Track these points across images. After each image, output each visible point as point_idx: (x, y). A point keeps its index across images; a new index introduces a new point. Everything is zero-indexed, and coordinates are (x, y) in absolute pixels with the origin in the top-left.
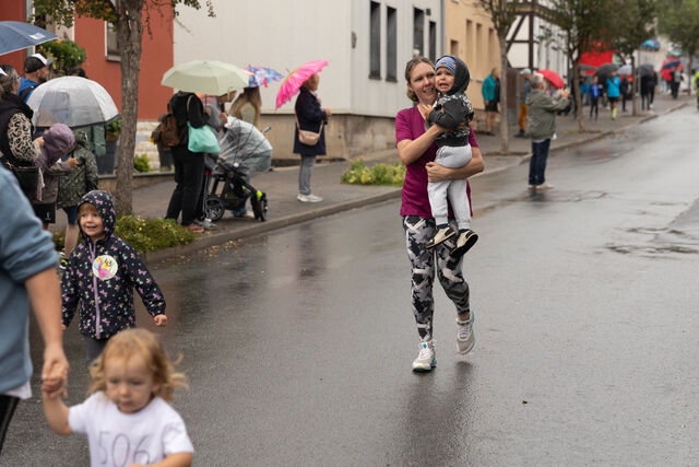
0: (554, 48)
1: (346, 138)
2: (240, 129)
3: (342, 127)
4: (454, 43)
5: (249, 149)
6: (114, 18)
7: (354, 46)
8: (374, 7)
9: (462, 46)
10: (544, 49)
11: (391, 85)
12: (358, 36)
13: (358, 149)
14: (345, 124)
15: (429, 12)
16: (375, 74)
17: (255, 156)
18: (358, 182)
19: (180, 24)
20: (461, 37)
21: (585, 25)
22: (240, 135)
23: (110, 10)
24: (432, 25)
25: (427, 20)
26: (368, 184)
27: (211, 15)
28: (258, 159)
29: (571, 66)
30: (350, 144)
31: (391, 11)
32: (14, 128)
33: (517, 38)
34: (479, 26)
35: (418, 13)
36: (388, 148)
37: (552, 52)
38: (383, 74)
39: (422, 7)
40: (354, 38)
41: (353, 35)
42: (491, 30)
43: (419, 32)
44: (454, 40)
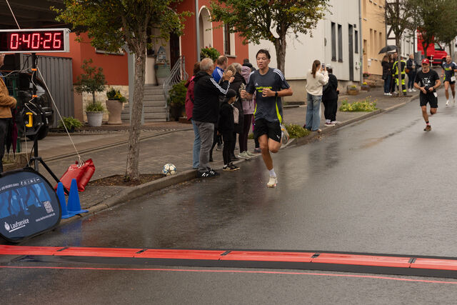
0: (407, 41)
4: (365, 41)
7: (325, 45)
8: (333, 24)
9: (368, 42)
10: (402, 42)
11: (340, 64)
12: (327, 40)
15: (355, 26)
16: (334, 59)
18: (348, 111)
19: (299, 41)
20: (368, 38)
21: (431, 30)
24: (356, 32)
25: (354, 29)
26: (353, 111)
29: (416, 51)
31: (340, 27)
33: (390, 37)
34: (375, 31)
35: (350, 26)
37: (406, 43)
38: (337, 59)
39: (352, 24)
40: (325, 41)
41: (325, 39)
42: (380, 33)
43: (350, 36)
44: (365, 39)
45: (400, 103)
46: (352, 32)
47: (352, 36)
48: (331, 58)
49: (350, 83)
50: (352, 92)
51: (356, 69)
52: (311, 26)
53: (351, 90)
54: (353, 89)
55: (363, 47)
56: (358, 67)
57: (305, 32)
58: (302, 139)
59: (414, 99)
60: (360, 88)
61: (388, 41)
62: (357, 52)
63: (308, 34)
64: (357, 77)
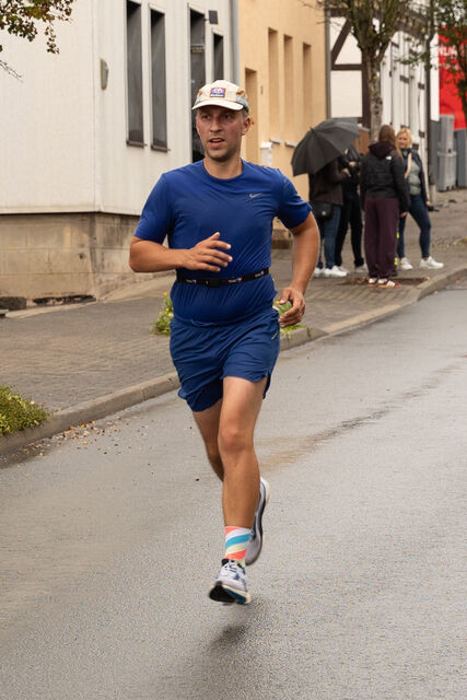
0: (403, 79)
1: (93, 259)
3: (86, 237)
4: (250, 73)
7: (104, 87)
8: (132, 9)
9: (262, 79)
10: (386, 79)
11: (159, 157)
12: (109, 67)
13: (113, 278)
14: (92, 233)
15: (214, 18)
16: (135, 139)
20: (260, 65)
24: (218, 39)
25: (210, 30)
27: (51, 49)
29: (435, 116)
30: (98, 268)
31: (157, 17)
33: (340, 61)
34: (287, 39)
35: (196, 18)
38: (148, 138)
39: (203, 9)
40: (104, 73)
41: (103, 64)
42: (306, 47)
43: (197, 55)
44: (250, 67)
45: (378, 304)
46: (203, 38)
47: (202, 54)
48: (123, 135)
52: (53, 11)
57: (28, 32)
58: (17, 439)
59: (429, 293)
61: (335, 75)
63: (41, 39)
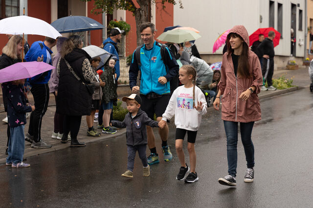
2: (197, 62)
4: (311, 20)
5: (202, 72)
6: (134, 10)
7: (261, 22)
8: (271, 3)
12: (263, 17)
15: (299, 5)
17: (205, 75)
19: (166, 12)
22: (197, 65)
23: (131, 6)
24: (301, 11)
25: (298, 9)
27: (181, 7)
28: (206, 77)
31: (280, 5)
32: (86, 66)
35: (293, 6)
36: (278, 70)
39: (296, 3)
40: (261, 18)
43: (293, 15)
44: (311, 18)
46: (296, 11)
47: (295, 15)
49: (292, 59)
50: (291, 67)
51: (300, 45)
53: (290, 65)
54: (293, 64)
55: (308, 25)
56: (302, 43)
60: (302, 63)
62: (300, 29)
64: (300, 52)
